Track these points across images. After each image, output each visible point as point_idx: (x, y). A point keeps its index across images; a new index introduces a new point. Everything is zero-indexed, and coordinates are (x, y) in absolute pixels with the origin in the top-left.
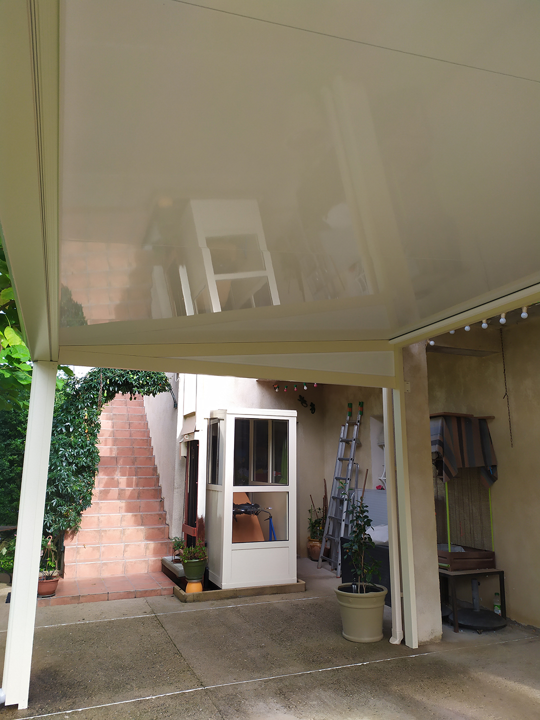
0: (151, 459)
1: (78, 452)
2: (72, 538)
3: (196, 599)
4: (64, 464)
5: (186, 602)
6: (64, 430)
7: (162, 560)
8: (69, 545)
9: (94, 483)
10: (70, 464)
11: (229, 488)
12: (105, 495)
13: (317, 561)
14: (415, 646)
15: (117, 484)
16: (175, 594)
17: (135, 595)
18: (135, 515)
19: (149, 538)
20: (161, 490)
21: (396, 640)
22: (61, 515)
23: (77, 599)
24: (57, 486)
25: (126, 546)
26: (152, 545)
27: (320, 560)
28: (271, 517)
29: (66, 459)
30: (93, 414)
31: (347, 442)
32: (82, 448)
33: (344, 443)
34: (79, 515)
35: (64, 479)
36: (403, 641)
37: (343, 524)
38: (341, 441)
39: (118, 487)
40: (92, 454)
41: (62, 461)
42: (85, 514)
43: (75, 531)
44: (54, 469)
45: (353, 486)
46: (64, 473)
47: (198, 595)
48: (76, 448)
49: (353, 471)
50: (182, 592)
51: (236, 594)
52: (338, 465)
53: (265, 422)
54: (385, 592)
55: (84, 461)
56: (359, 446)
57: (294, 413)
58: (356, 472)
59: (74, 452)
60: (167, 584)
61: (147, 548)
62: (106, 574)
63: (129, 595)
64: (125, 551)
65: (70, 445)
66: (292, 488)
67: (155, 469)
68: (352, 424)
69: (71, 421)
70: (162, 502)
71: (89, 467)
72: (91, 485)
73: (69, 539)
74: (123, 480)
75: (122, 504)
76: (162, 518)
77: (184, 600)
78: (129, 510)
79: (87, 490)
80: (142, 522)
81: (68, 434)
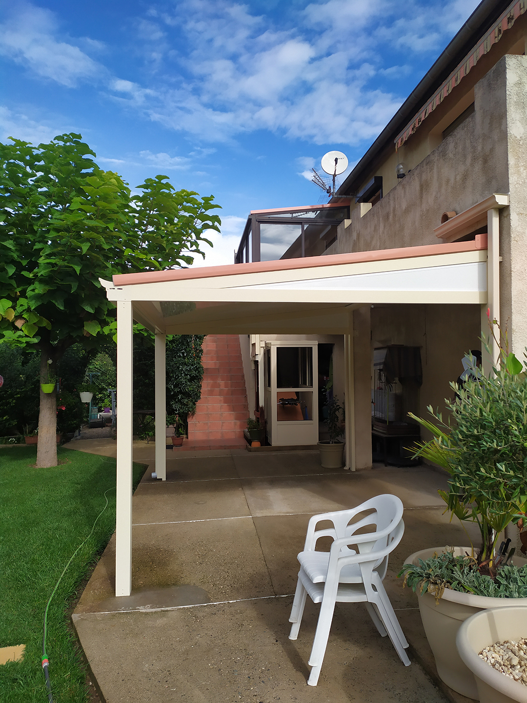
0: (241, 370)
1: (190, 368)
2: (192, 418)
3: (256, 450)
4: (183, 375)
5: (251, 451)
6: (181, 355)
7: (244, 431)
8: (191, 422)
9: (201, 386)
10: (187, 375)
12: (211, 393)
14: (354, 470)
15: (219, 386)
16: (247, 448)
17: (225, 447)
18: (229, 405)
19: (236, 419)
20: (246, 389)
21: (346, 468)
22: (184, 405)
23: (194, 448)
24: (180, 388)
25: (223, 423)
26: (238, 422)
28: (306, 407)
29: (184, 372)
30: (197, 345)
32: (192, 365)
34: (195, 404)
35: (183, 384)
36: (349, 469)
39: (219, 388)
40: (199, 369)
41: (182, 374)
42: (197, 404)
43: (193, 414)
44: (177, 378)
46: (183, 381)
47: (258, 448)
48: (189, 366)
50: (249, 447)
55: (194, 373)
57: (316, 342)
59: (188, 368)
60: (244, 442)
61: (235, 424)
62: (212, 438)
63: (221, 447)
64: (222, 426)
65: (185, 364)
66: (315, 389)
67: (243, 376)
69: (185, 350)
70: (246, 397)
71: (197, 376)
72: (200, 387)
73: (191, 418)
74: (222, 383)
75: (222, 398)
76: (246, 407)
77: (250, 451)
78: (225, 402)
79: (198, 390)
80: (233, 409)
81: (184, 358)
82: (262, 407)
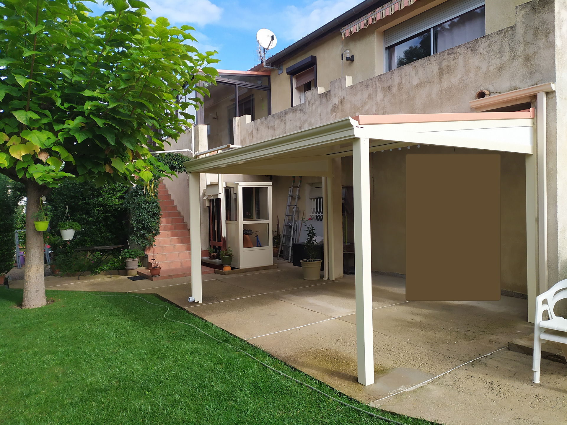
3: (229, 273)
4: (145, 212)
7: (202, 259)
8: (150, 254)
9: (160, 222)
10: (149, 212)
11: (241, 222)
12: (165, 228)
13: (277, 257)
14: (334, 279)
16: (216, 273)
18: (178, 238)
20: (186, 225)
21: (326, 278)
24: (144, 224)
25: (179, 253)
27: (278, 256)
28: (257, 236)
31: (292, 197)
32: (153, 203)
33: (291, 197)
35: (147, 220)
36: (328, 279)
37: (292, 238)
38: (289, 196)
42: (156, 238)
44: (141, 215)
45: (296, 219)
47: (230, 271)
48: (150, 204)
49: (296, 211)
51: (247, 270)
52: (287, 208)
53: (251, 189)
54: (322, 261)
56: (299, 198)
57: (271, 184)
58: (298, 212)
59: (150, 206)
62: (173, 267)
64: (178, 256)
65: (147, 202)
66: (270, 221)
68: (295, 187)
70: (189, 231)
73: (149, 251)
77: (224, 274)
78: (173, 235)
79: (157, 226)
82: (224, 237)
